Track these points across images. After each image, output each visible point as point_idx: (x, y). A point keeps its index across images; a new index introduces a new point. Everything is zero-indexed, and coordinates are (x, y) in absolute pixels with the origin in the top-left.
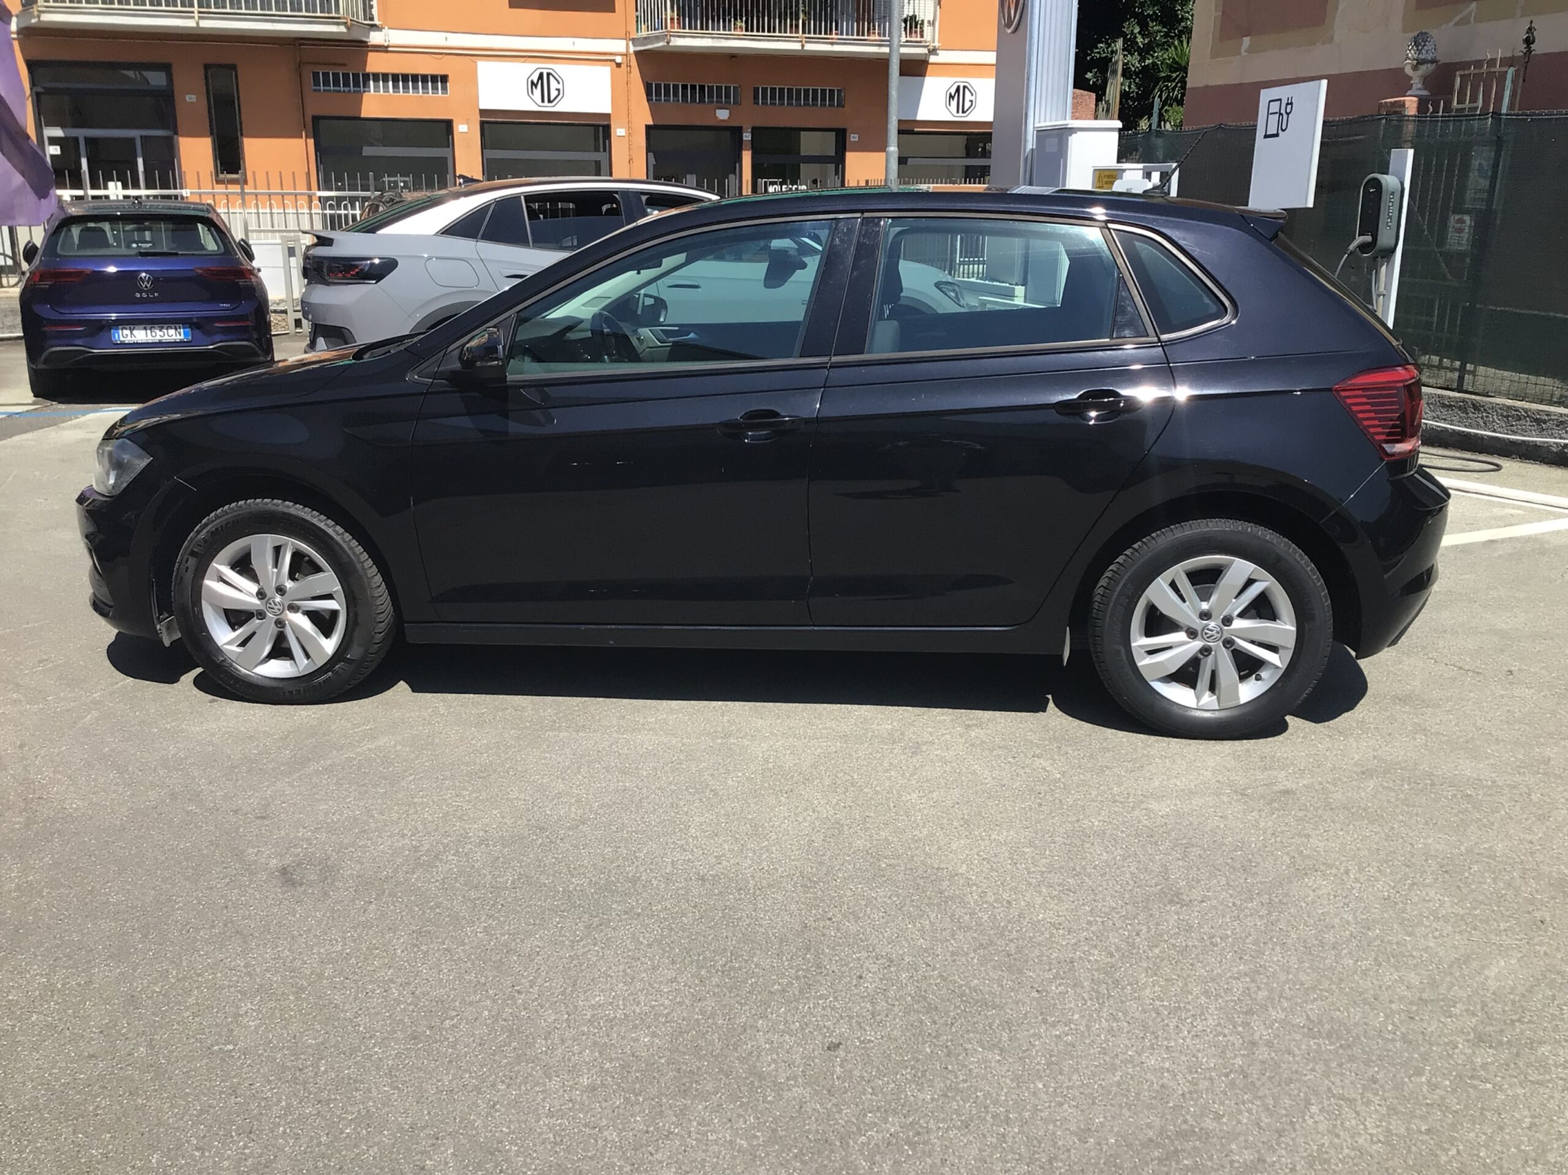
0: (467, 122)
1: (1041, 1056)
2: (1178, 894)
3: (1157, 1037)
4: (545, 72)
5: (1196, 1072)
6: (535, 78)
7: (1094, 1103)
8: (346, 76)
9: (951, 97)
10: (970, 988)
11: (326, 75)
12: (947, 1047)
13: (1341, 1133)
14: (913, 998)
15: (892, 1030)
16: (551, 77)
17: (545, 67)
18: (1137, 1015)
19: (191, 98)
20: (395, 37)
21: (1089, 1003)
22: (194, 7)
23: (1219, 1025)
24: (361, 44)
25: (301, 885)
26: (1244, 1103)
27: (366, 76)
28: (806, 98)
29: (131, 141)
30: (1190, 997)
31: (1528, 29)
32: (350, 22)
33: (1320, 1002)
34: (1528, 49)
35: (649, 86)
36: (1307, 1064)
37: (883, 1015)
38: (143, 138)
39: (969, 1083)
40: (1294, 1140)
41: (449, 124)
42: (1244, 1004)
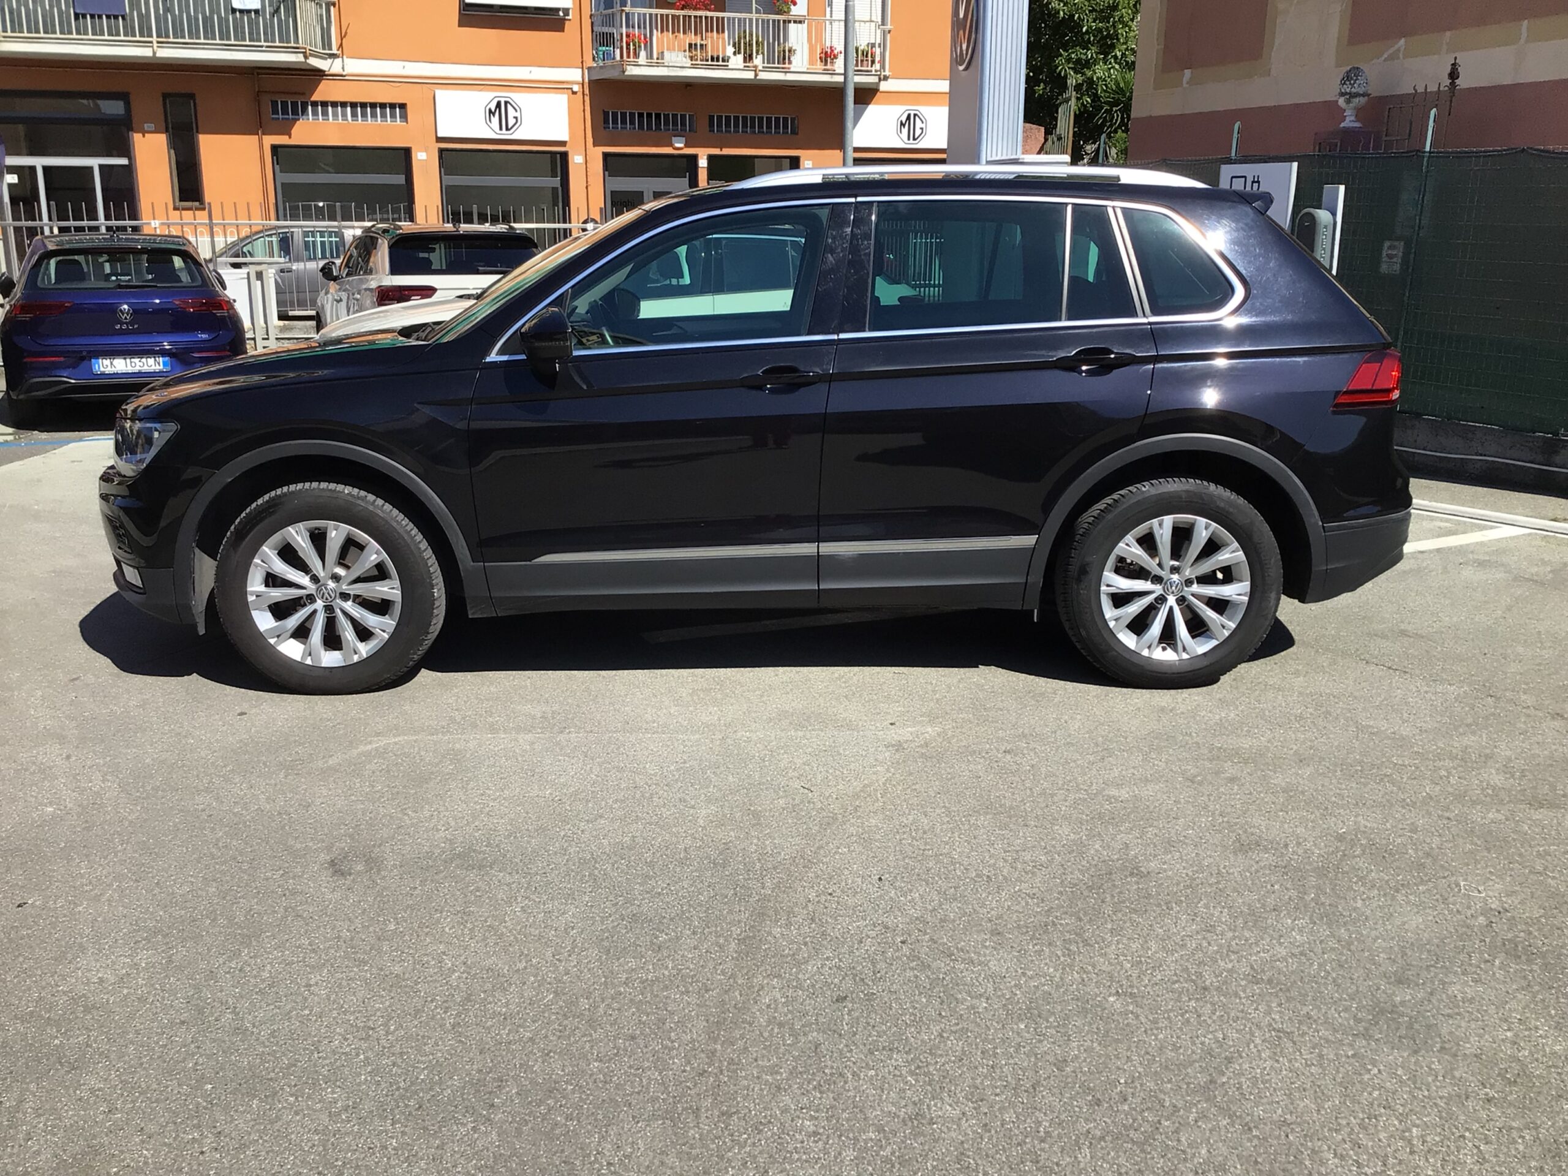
0: (426, 151)
1: (1023, 1002)
3: (1121, 986)
4: (503, 100)
5: (1157, 1013)
6: (493, 106)
7: (1069, 1040)
9: (902, 124)
10: (957, 948)
12: (940, 997)
13: (1281, 1059)
14: (908, 958)
15: (892, 984)
16: (509, 105)
17: (503, 95)
18: (1103, 968)
20: (353, 66)
21: (1062, 959)
22: (151, 36)
23: (1176, 974)
24: (319, 74)
25: (350, 874)
26: (1198, 1037)
27: (324, 104)
28: (761, 126)
29: (90, 169)
30: (1150, 952)
31: (1452, 65)
32: (308, 52)
33: (1262, 954)
34: (1453, 84)
35: (606, 114)
36: (1252, 1005)
37: (883, 973)
38: (101, 166)
39: (960, 1026)
40: (1240, 1065)
41: (407, 152)
42: (1196, 957)
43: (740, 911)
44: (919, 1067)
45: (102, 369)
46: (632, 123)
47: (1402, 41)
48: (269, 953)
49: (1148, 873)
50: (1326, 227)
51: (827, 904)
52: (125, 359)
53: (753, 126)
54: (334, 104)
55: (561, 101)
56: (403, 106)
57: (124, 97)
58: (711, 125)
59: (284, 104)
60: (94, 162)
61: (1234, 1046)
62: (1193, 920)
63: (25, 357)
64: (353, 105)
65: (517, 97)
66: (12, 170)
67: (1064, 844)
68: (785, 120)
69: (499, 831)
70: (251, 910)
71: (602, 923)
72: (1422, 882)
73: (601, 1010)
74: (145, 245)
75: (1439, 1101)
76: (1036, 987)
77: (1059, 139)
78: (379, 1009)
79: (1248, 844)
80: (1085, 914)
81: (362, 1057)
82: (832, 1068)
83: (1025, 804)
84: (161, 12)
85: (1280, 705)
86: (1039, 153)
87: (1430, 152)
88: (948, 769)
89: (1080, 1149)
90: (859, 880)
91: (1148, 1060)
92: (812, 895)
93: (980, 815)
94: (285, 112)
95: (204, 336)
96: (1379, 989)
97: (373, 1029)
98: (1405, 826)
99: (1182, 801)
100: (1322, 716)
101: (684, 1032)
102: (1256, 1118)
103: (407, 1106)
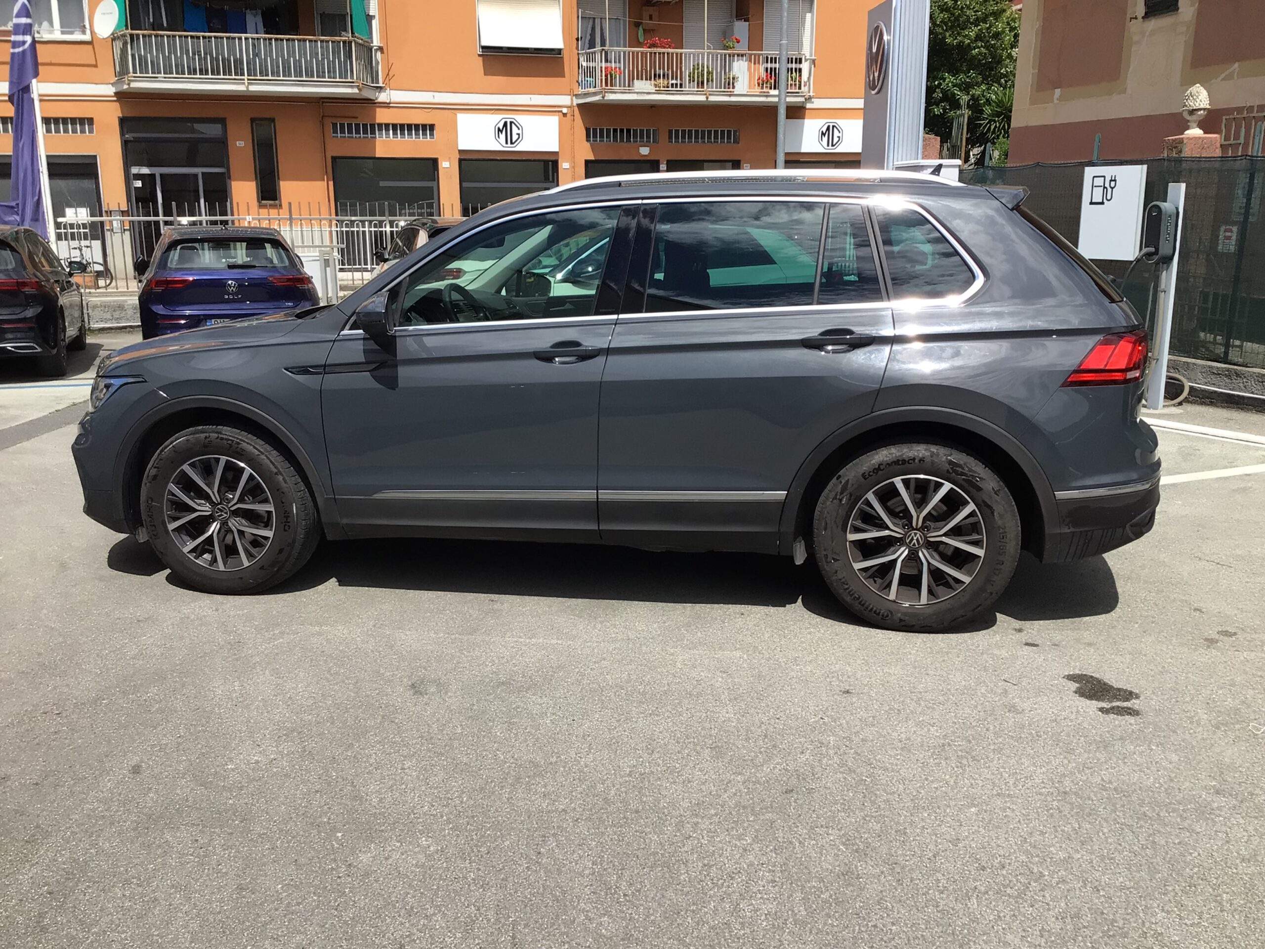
0: (449, 160)
1: (926, 799)
2: (1014, 706)
3: (1001, 789)
4: (508, 121)
5: (1028, 809)
6: (501, 125)
8: (357, 126)
9: (823, 134)
10: (876, 760)
11: (342, 125)
12: (863, 793)
14: (838, 765)
16: (513, 125)
17: (509, 117)
18: (988, 776)
19: (240, 144)
20: (398, 96)
21: (956, 769)
22: (244, 75)
23: (1043, 782)
24: (370, 103)
25: (426, 694)
26: (1059, 826)
27: (373, 126)
28: (709, 137)
29: (196, 176)
30: (1023, 766)
32: (361, 85)
33: (1110, 770)
35: (588, 130)
36: (1101, 805)
37: (820, 775)
38: (203, 174)
39: (879, 813)
40: (1091, 846)
41: (435, 162)
42: (1059, 771)
44: (848, 840)
46: (608, 136)
47: (1237, 65)
48: (373, 746)
50: (1170, 216)
51: (776, 726)
53: (703, 137)
54: (380, 125)
55: (553, 121)
56: (432, 127)
57: (222, 122)
58: (670, 137)
60: (198, 171)
61: (1087, 834)
63: (158, 320)
64: (395, 127)
65: (519, 118)
66: (138, 177)
68: (729, 132)
70: (358, 717)
72: (1238, 722)
73: (613, 792)
75: (1244, 876)
76: (936, 788)
77: (953, 146)
78: (454, 786)
81: (445, 818)
82: (784, 838)
84: (251, 57)
86: (937, 158)
89: (969, 899)
90: (800, 709)
91: (1021, 841)
92: (765, 719)
94: (342, 131)
96: (1201, 797)
97: (451, 799)
100: (1163, 599)
101: (674, 809)
102: (1103, 883)
103: (479, 851)
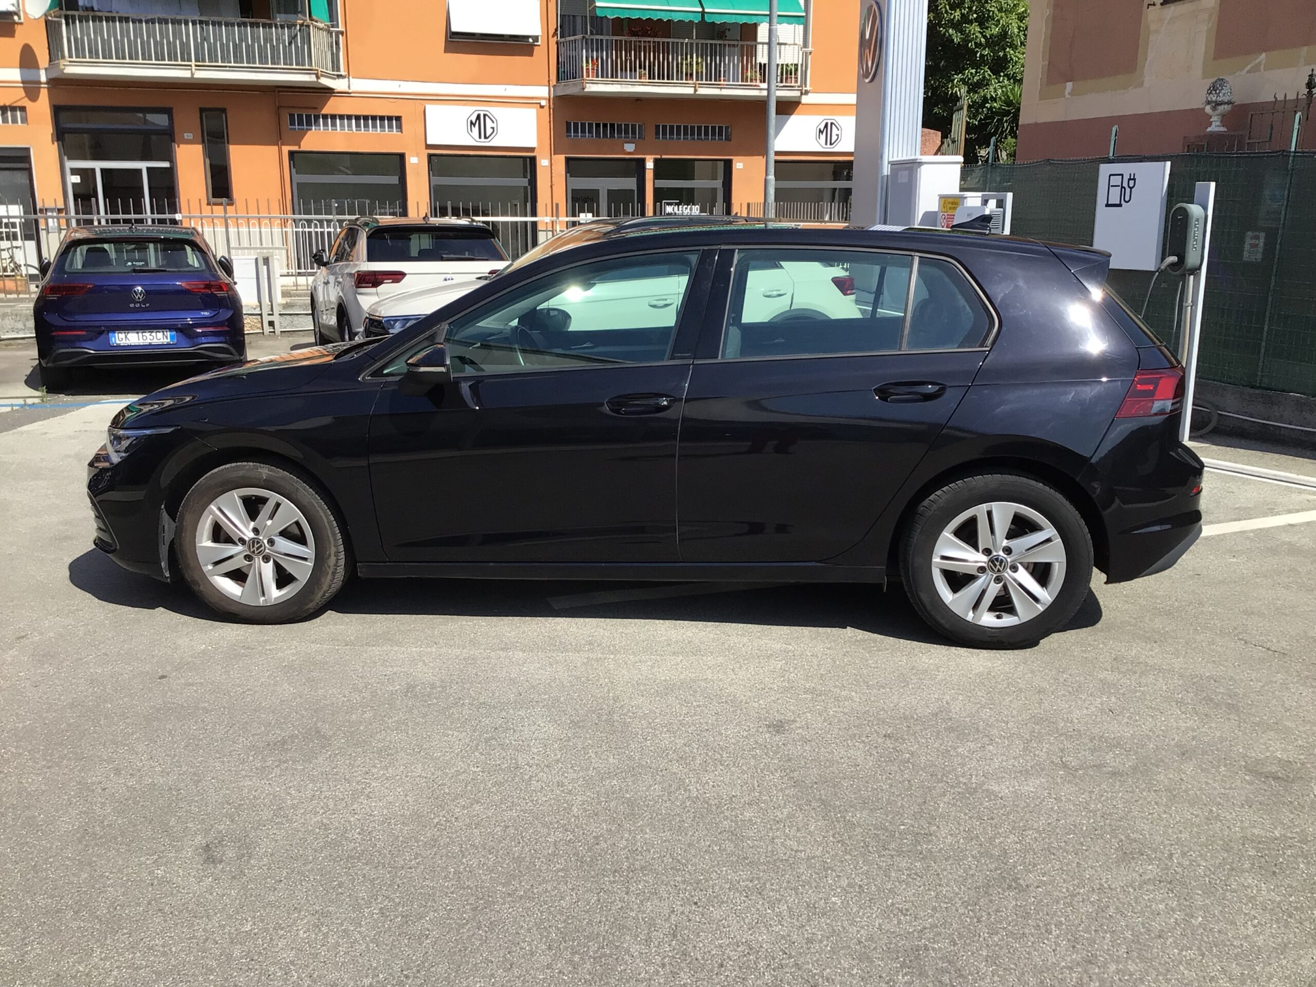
0: (417, 155)
4: (482, 114)
6: (474, 118)
8: (317, 117)
9: (821, 132)
16: (487, 117)
17: (482, 109)
19: (188, 136)
20: (359, 85)
22: (191, 61)
24: (329, 91)
27: (333, 117)
28: (699, 134)
29: (139, 171)
31: (1310, 76)
32: (320, 73)
34: (1310, 93)
35: (568, 124)
38: (148, 169)
41: (402, 156)
43: (600, 922)
45: (118, 342)
46: (590, 132)
47: (1264, 55)
49: (1027, 886)
50: (1197, 220)
52: (138, 333)
53: (693, 134)
54: (342, 117)
55: (531, 114)
56: (398, 119)
57: (168, 111)
58: (657, 133)
59: (300, 116)
60: (143, 165)
62: (1074, 947)
63: (53, 331)
64: (358, 118)
65: (495, 111)
66: (74, 171)
67: (941, 849)
68: (720, 128)
69: (374, 816)
71: (458, 931)
74: (168, 236)
77: (954, 142)
79: (1131, 853)
80: (961, 936)
83: (903, 799)
84: (199, 40)
85: (1161, 689)
86: (936, 154)
87: (1295, 152)
88: (827, 755)
93: (857, 810)
94: (300, 123)
95: (206, 314)
98: (1294, 835)
99: (1063, 798)
